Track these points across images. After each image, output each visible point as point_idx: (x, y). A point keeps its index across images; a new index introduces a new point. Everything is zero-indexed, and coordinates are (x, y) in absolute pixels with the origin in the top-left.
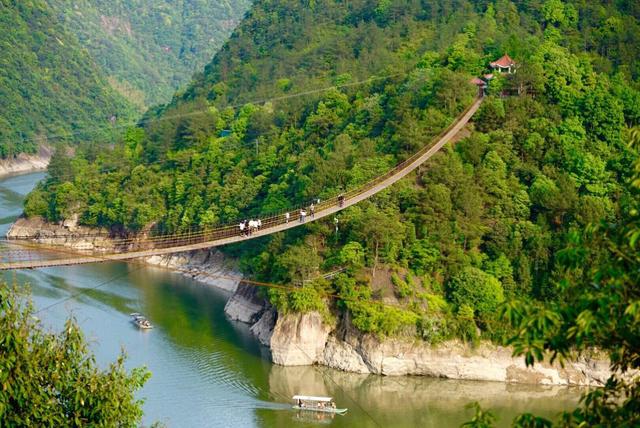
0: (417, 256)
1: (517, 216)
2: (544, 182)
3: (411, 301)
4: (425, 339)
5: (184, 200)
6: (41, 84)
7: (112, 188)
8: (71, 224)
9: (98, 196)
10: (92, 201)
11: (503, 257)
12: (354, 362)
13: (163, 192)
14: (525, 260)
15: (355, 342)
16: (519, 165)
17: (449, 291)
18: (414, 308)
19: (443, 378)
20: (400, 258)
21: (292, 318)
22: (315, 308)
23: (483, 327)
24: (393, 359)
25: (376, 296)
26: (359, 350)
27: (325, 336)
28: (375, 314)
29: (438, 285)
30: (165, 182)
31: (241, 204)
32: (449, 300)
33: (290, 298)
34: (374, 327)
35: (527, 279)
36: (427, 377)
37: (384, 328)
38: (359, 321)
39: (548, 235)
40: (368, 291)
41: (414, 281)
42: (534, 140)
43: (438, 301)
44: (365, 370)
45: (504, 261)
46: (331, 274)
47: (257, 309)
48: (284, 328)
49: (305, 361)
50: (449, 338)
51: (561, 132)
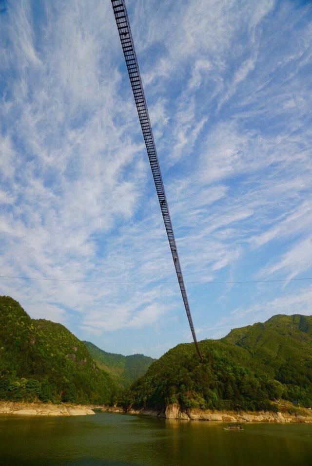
0: (197, 387)
1: (215, 380)
2: (219, 373)
3: (197, 399)
4: (202, 409)
5: (139, 396)
6: (108, 391)
7: (124, 396)
8: (115, 406)
9: (121, 399)
10: (120, 400)
11: (215, 389)
12: (186, 417)
13: (135, 395)
14: (220, 389)
15: (186, 411)
16: (213, 371)
17: (205, 397)
18: (198, 401)
19: (208, 420)
20: (193, 388)
21: (170, 406)
22: (176, 402)
23: (214, 406)
24: (196, 415)
25: (189, 398)
26: (187, 413)
27: (178, 410)
28: (190, 403)
29: (202, 396)
30: (135, 393)
31: (152, 394)
32: (205, 399)
33: (170, 400)
34: (190, 405)
35: (221, 396)
36: (204, 420)
37: (192, 406)
38: (187, 404)
39: (224, 384)
40: (188, 397)
41: (197, 395)
42: (215, 366)
43: (203, 400)
44: (189, 419)
45: (216, 390)
46: (178, 394)
47: (159, 412)
48: (169, 408)
49: (173, 418)
50: (207, 409)
51: (219, 364)
